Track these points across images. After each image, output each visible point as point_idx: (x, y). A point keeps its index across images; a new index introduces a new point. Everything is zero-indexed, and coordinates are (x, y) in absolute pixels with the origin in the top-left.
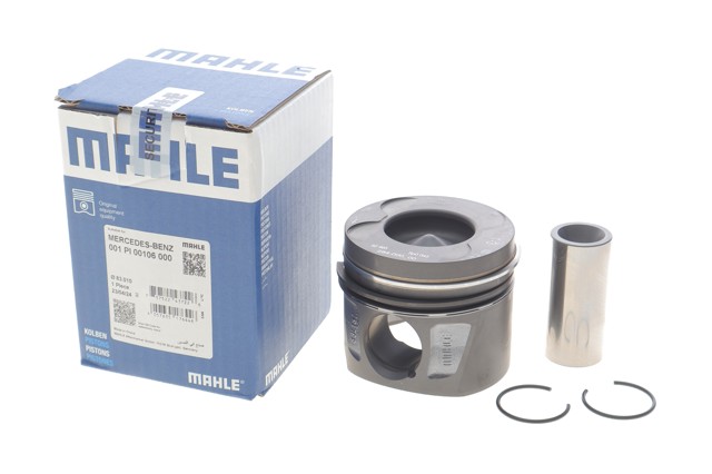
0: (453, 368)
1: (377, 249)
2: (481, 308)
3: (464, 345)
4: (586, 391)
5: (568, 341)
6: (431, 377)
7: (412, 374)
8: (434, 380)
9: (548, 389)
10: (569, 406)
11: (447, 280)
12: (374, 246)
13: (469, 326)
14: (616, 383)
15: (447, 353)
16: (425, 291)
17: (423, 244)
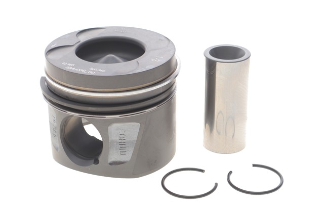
0: (127, 157)
1: (66, 66)
2: (147, 110)
3: (136, 139)
4: (231, 172)
5: (219, 133)
6: (111, 164)
7: (96, 162)
8: (113, 166)
9: (202, 171)
10: (216, 185)
11: (119, 90)
12: (64, 63)
13: (139, 124)
14: (254, 165)
15: (122, 145)
16: (102, 98)
17: (106, 62)
